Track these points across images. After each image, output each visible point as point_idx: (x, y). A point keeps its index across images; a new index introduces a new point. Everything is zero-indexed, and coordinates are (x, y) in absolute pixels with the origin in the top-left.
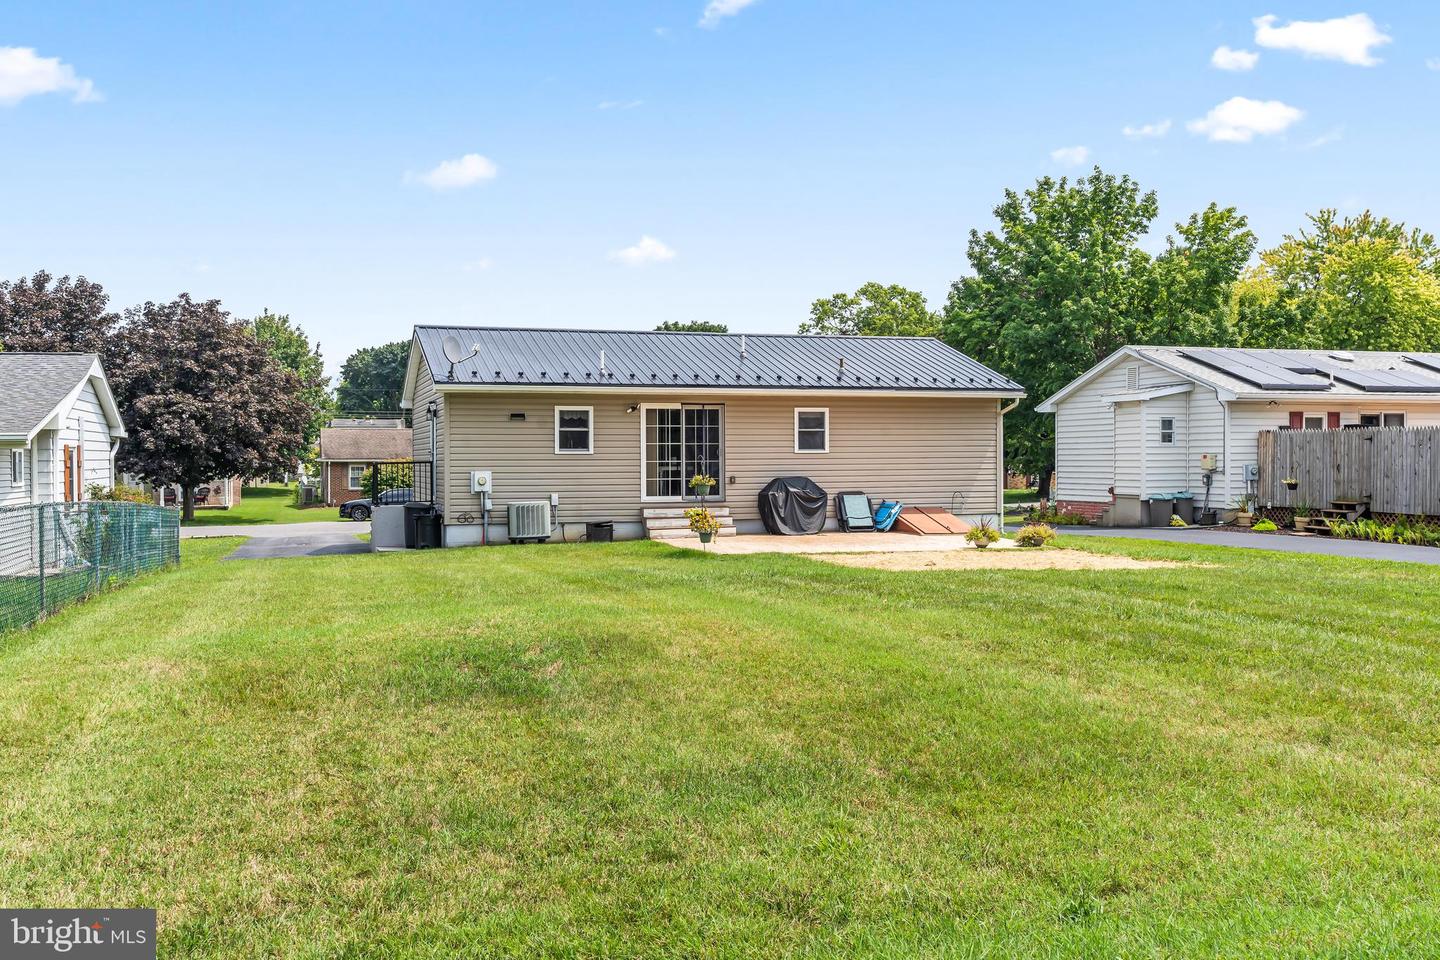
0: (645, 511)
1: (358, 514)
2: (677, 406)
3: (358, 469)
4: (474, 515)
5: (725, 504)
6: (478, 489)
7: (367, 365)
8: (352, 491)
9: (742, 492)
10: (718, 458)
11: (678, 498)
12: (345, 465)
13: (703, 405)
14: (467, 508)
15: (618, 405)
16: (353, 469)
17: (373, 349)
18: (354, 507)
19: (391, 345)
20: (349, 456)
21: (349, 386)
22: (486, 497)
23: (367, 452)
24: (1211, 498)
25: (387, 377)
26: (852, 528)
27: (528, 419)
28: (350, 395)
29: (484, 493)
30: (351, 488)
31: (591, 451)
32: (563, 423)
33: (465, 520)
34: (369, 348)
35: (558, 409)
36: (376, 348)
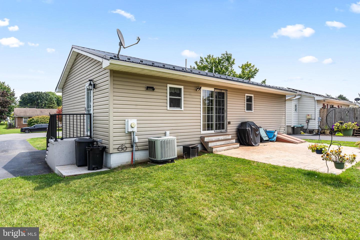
0: (205, 138)
1: (27, 131)
2: (213, 89)
3: (26, 118)
4: (127, 146)
5: (227, 133)
6: (130, 130)
7: (26, 96)
8: (24, 124)
9: (232, 128)
10: (224, 114)
11: (213, 132)
12: (22, 117)
13: (221, 90)
14: (123, 142)
15: (192, 87)
16: (24, 119)
17: (28, 93)
18: (25, 129)
19: (33, 92)
20: (23, 115)
21: (22, 101)
22: (135, 134)
23: (28, 115)
24: (309, 126)
25: (32, 99)
26: (265, 141)
27: (155, 91)
28: (22, 103)
29: (133, 132)
30: (23, 123)
31: (183, 109)
32: (171, 94)
33: (122, 149)
34: (27, 93)
35: (169, 86)
36: (29, 93)
